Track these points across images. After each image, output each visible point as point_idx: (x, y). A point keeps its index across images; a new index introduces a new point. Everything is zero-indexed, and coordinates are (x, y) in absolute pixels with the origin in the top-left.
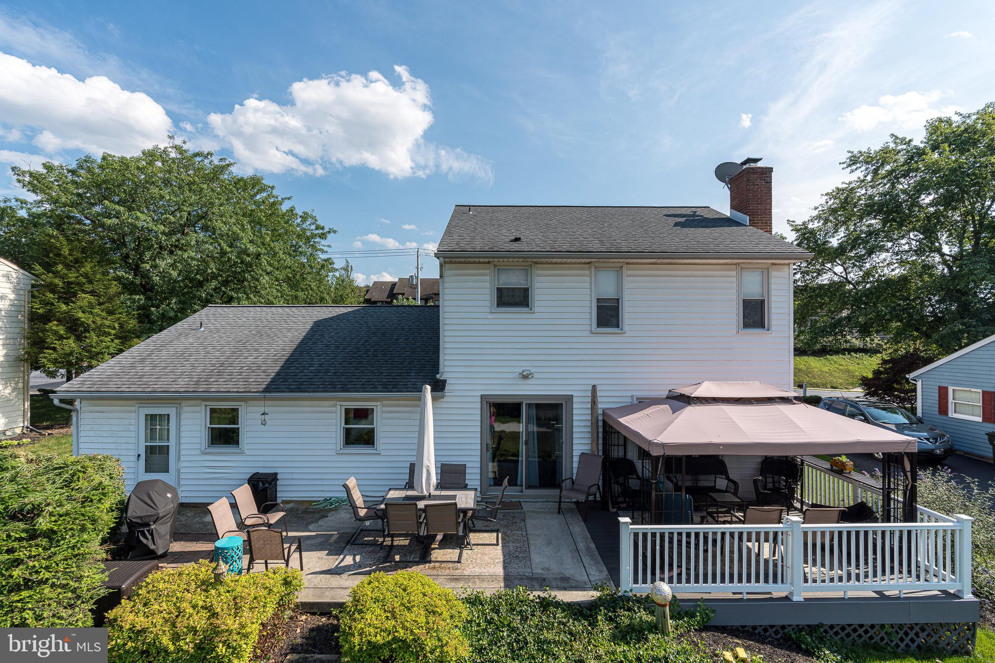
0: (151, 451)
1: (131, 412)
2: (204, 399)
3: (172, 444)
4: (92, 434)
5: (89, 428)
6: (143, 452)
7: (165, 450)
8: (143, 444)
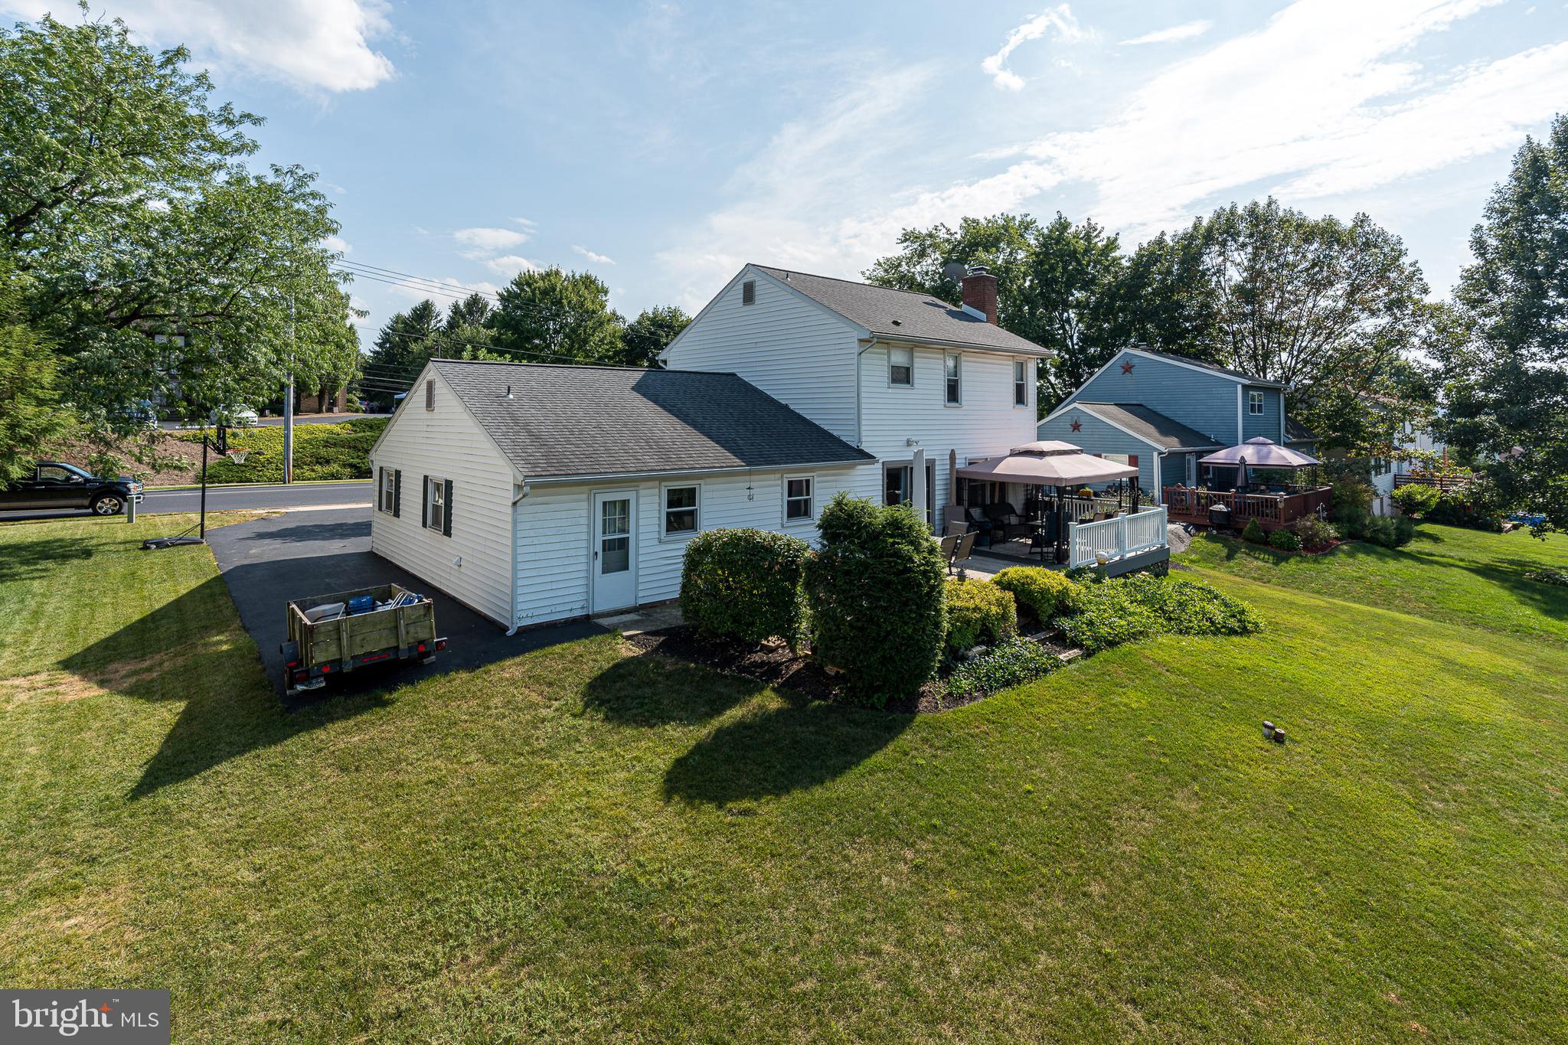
0: (607, 546)
1: (580, 501)
2: (662, 479)
3: (631, 535)
4: (532, 533)
5: (528, 526)
6: (599, 548)
7: (623, 544)
8: (600, 538)
